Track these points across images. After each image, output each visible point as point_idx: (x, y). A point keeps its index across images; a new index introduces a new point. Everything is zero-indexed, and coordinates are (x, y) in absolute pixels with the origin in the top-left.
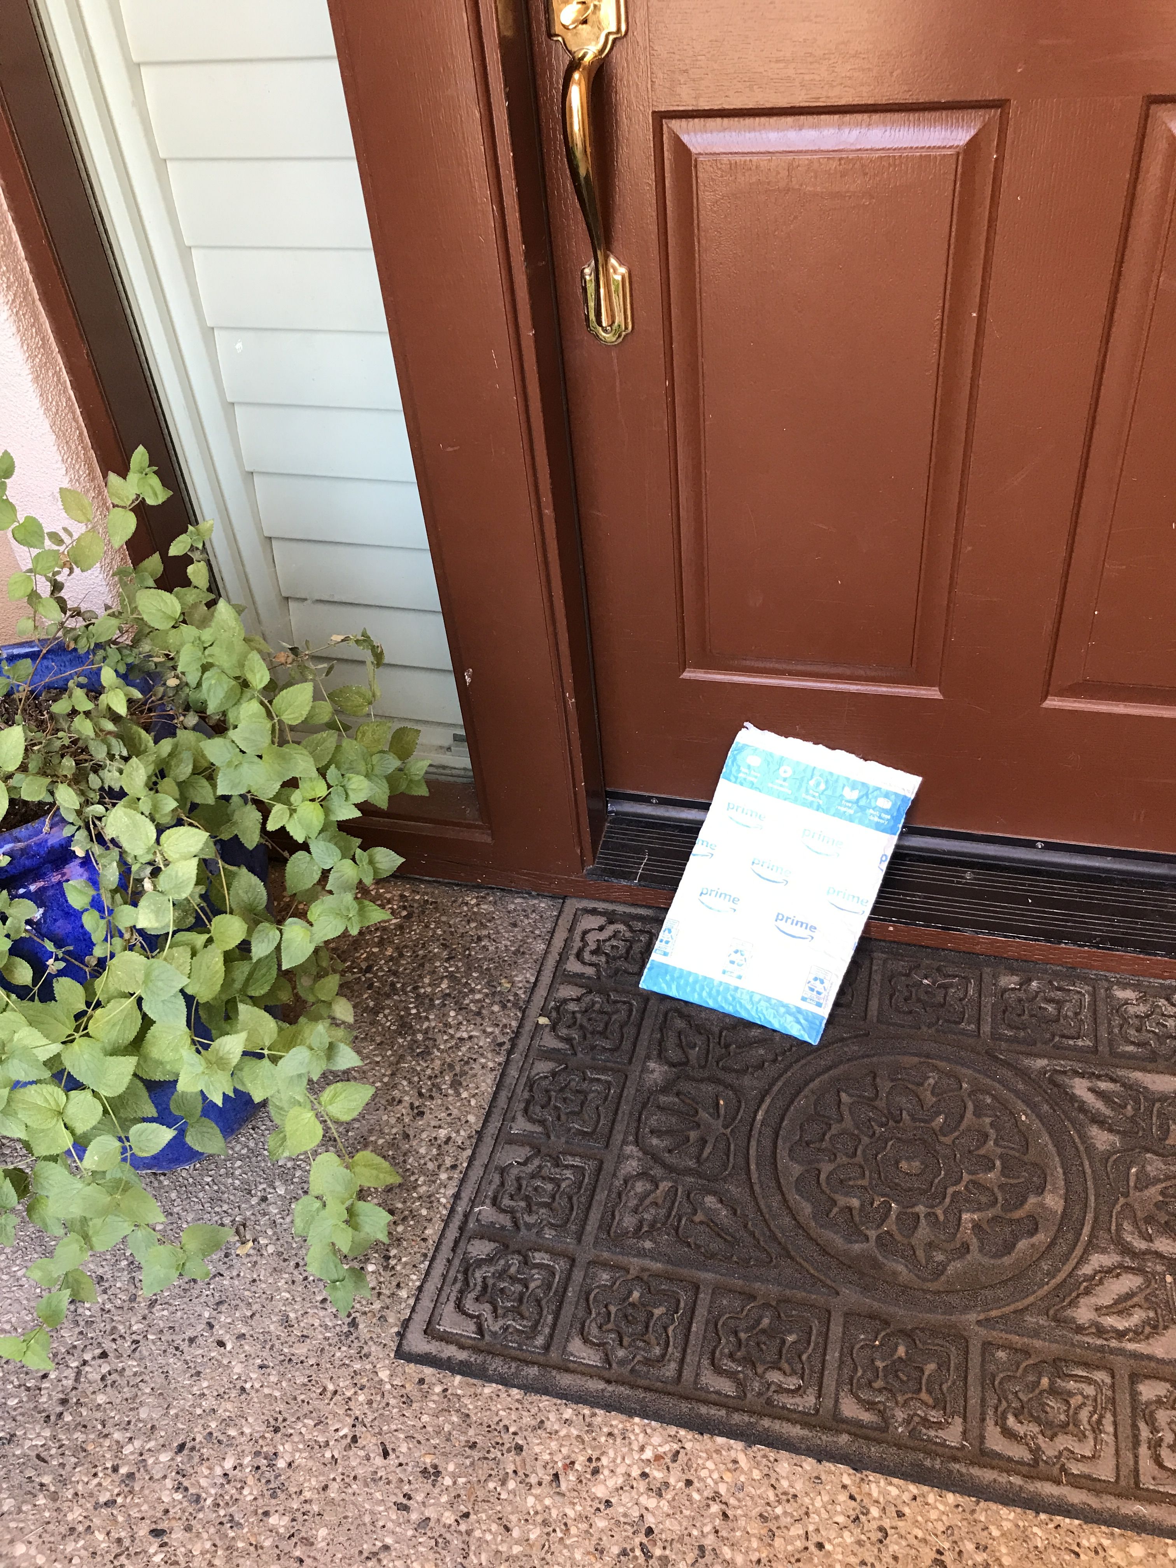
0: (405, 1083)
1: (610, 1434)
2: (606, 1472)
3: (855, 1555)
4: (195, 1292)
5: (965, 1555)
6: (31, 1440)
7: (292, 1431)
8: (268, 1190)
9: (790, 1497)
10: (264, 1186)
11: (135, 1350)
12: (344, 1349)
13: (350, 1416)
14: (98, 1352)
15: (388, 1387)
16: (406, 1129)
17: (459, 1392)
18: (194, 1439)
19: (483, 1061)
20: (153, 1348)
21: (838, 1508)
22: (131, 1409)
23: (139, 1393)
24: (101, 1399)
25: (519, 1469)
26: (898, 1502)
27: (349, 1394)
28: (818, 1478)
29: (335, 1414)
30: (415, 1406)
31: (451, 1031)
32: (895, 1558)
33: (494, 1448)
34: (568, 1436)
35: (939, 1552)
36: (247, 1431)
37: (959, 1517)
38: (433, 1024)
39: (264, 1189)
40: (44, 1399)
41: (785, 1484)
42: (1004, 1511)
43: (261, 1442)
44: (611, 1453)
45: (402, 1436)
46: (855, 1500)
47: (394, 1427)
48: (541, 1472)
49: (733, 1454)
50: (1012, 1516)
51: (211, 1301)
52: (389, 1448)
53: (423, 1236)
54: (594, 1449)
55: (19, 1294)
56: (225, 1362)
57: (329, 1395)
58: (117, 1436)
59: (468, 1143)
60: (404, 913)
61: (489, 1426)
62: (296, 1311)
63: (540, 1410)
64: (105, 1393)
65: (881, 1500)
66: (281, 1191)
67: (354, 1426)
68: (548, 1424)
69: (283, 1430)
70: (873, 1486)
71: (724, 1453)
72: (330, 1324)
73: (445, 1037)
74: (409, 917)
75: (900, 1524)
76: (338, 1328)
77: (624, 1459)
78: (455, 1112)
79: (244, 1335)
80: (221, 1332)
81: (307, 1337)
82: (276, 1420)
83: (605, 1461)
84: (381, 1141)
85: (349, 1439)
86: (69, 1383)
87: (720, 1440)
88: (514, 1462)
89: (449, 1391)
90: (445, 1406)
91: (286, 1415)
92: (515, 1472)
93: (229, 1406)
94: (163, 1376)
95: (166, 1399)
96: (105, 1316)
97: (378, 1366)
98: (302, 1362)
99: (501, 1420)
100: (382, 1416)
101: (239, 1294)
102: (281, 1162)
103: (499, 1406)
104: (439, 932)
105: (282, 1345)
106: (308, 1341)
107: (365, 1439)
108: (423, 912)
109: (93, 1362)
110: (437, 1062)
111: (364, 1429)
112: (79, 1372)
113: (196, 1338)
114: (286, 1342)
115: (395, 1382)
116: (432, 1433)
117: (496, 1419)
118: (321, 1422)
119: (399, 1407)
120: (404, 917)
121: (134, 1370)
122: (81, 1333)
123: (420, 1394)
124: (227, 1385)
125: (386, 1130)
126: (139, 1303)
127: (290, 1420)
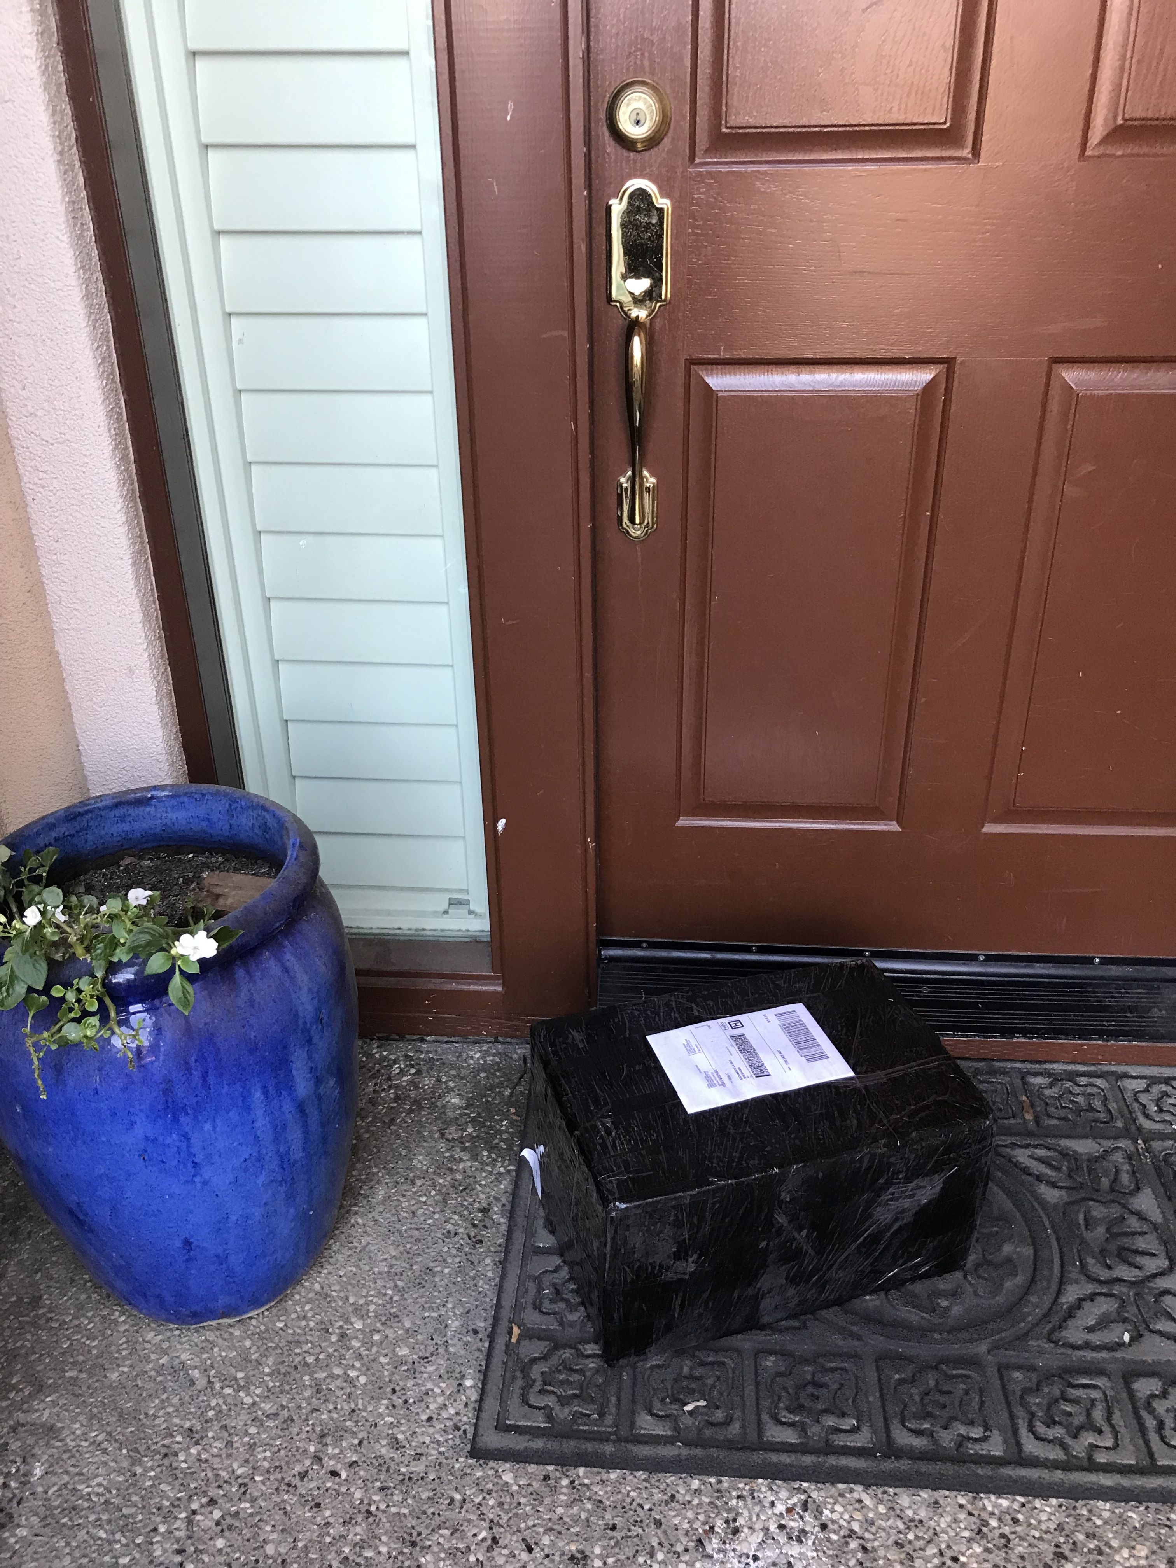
0: (456, 1217)
1: (739, 1497)
2: (746, 1530)
3: (988, 1561)
4: (295, 1430)
5: (1079, 1545)
7: (430, 1543)
8: (346, 1327)
9: (917, 1523)
10: (341, 1323)
11: (244, 1493)
12: (461, 1460)
13: (484, 1520)
14: (204, 1500)
15: (515, 1488)
16: (469, 1256)
17: (586, 1481)
20: (264, 1488)
21: (962, 1526)
22: (255, 1549)
23: (260, 1532)
24: (220, 1543)
25: (663, 1540)
26: (1011, 1511)
27: (477, 1500)
28: (936, 1502)
29: (469, 1521)
30: (547, 1501)
32: (1022, 1558)
33: (635, 1526)
34: (700, 1505)
35: (1057, 1546)
36: (384, 1549)
37: (1064, 1514)
38: (469, 1164)
39: (341, 1327)
40: (158, 1553)
41: (910, 1513)
42: (1100, 1504)
43: (400, 1558)
44: (746, 1513)
45: (541, 1530)
46: (973, 1515)
47: (530, 1523)
48: (684, 1540)
49: (856, 1495)
50: (1108, 1506)
51: (314, 1436)
52: (531, 1542)
54: (729, 1510)
55: (105, 1458)
56: (343, 1490)
57: (457, 1504)
60: (413, 1071)
61: (624, 1507)
62: (404, 1433)
63: (668, 1485)
64: (223, 1537)
65: (996, 1512)
66: (359, 1325)
67: (491, 1528)
68: (679, 1497)
69: (420, 1544)
70: (986, 1502)
71: (848, 1495)
72: (441, 1439)
74: (419, 1073)
75: (1019, 1529)
76: (450, 1442)
77: (758, 1515)
79: (355, 1462)
80: (331, 1463)
81: (421, 1454)
82: (411, 1535)
83: (741, 1521)
84: (446, 1271)
85: (489, 1542)
86: (182, 1534)
87: (841, 1486)
88: (656, 1535)
89: (577, 1482)
90: (576, 1496)
91: (419, 1529)
92: (660, 1544)
93: (358, 1529)
94: (281, 1512)
95: (290, 1533)
96: (203, 1465)
97: (500, 1470)
98: (422, 1478)
99: (633, 1500)
100: (516, 1515)
101: (341, 1424)
102: (351, 1300)
103: (628, 1488)
104: (451, 1084)
105: (398, 1465)
106: (424, 1458)
107: (505, 1538)
108: (431, 1069)
109: (203, 1510)
110: (482, 1196)
111: (502, 1530)
112: (189, 1522)
113: (307, 1472)
114: (402, 1462)
115: (521, 1483)
116: (571, 1523)
117: (628, 1500)
118: (457, 1530)
119: (531, 1504)
120: (414, 1074)
121: (249, 1511)
122: (182, 1485)
123: (548, 1489)
124: (351, 1511)
125: (449, 1260)
126: (237, 1448)
127: (425, 1532)
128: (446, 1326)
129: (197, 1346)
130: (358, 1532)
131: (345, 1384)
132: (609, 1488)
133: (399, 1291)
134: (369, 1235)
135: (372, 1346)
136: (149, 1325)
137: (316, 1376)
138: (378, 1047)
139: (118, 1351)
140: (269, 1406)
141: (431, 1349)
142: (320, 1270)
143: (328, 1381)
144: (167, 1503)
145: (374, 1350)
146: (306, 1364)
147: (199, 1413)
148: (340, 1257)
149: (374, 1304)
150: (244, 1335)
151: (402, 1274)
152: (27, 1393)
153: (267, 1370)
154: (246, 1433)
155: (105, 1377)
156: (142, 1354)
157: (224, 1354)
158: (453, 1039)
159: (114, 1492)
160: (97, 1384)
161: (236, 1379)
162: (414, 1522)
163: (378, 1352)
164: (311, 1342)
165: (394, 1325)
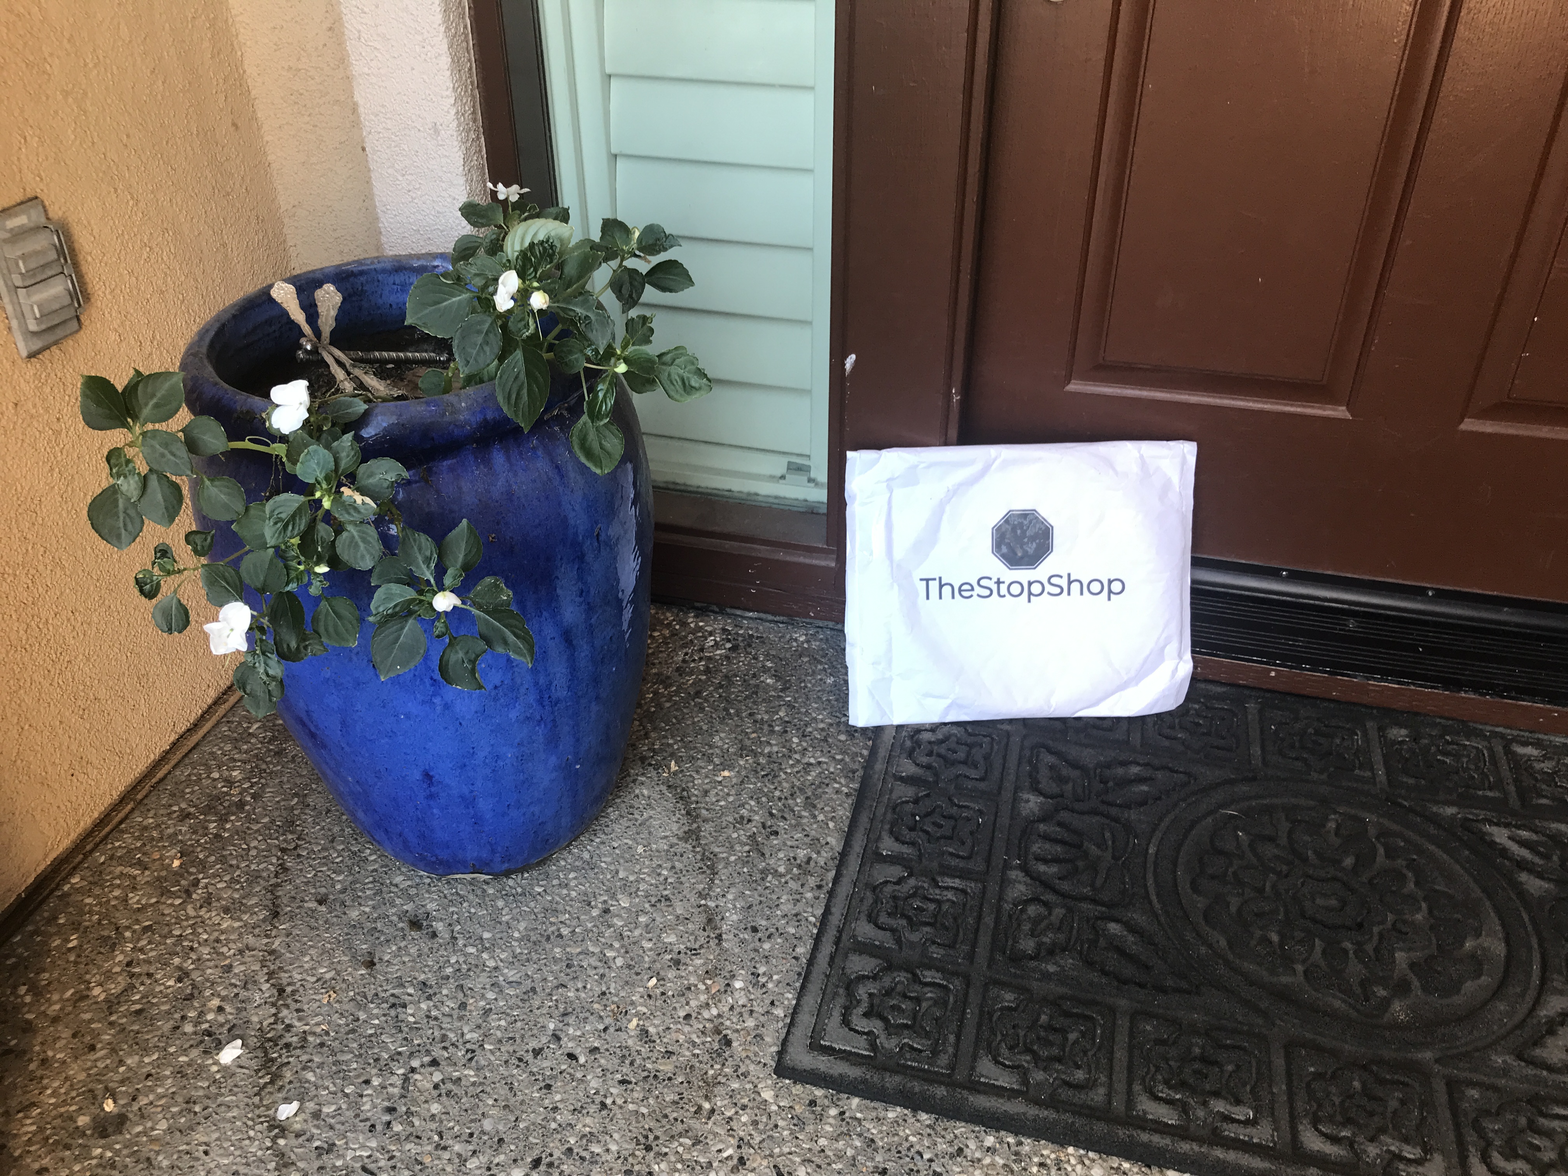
0: (753, 803)
1: (1042, 1165)
4: (536, 1003)
6: (354, 1150)
7: (667, 1150)
8: (610, 902)
10: (606, 898)
11: (471, 1059)
12: (717, 1067)
13: (733, 1136)
14: (427, 1059)
15: (774, 1108)
17: (859, 1115)
18: (551, 1155)
19: (836, 786)
20: (492, 1058)
22: (472, 1121)
23: (481, 1104)
24: (435, 1108)
27: (729, 1114)
29: (716, 1134)
30: (810, 1128)
31: (797, 756)
36: (614, 1148)
38: (775, 749)
39: (605, 902)
40: (367, 1107)
43: (630, 1159)
45: (798, 1160)
47: (786, 1150)
51: (556, 1013)
53: (794, 954)
56: (579, 1075)
57: (705, 1114)
58: (457, 1148)
59: (831, 863)
60: (729, 645)
61: (899, 1152)
62: (656, 1026)
63: (956, 1136)
64: (439, 1102)
66: (625, 903)
67: (739, 1147)
68: (967, 1152)
69: (656, 1149)
72: (697, 1040)
73: (791, 762)
74: (734, 648)
76: (708, 1045)
78: (813, 833)
79: (597, 1049)
80: (570, 1045)
81: (672, 1053)
82: (646, 1137)
84: (733, 858)
85: (735, 1161)
86: (396, 1091)
89: (847, 1114)
90: (845, 1129)
91: (658, 1134)
93: (588, 1120)
94: (507, 1087)
95: (512, 1111)
96: (432, 1023)
97: (760, 1086)
98: (670, 1079)
99: (912, 1146)
100: (771, 1137)
101: (587, 1006)
102: (621, 875)
103: (907, 1131)
104: (769, 664)
105: (644, 1059)
106: (675, 1058)
107: (754, 1161)
108: (750, 646)
109: (422, 1070)
110: (785, 784)
111: (752, 1151)
112: (406, 1079)
113: (541, 1049)
114: (649, 1058)
115: (782, 1104)
116: (833, 1158)
117: (906, 1145)
118: (700, 1142)
119: (790, 1129)
120: (730, 649)
121: (472, 1080)
122: (406, 1039)
123: (813, 1116)
124: (584, 1100)
125: (738, 847)
126: (470, 1011)
127: (663, 1138)
128: (723, 919)
129: (445, 897)
130: (589, 1123)
131: (599, 964)
132: (885, 1128)
133: (676, 873)
134: (654, 809)
135: (636, 928)
136: (399, 869)
137: (568, 949)
138: (695, 617)
139: (363, 890)
140: (512, 973)
141: (702, 941)
142: (593, 837)
143: (581, 957)
144: (386, 1056)
145: (637, 933)
146: (560, 936)
147: (436, 968)
148: (616, 827)
149: (646, 882)
150: (498, 895)
151: (682, 856)
152: (261, 917)
153: (516, 935)
154: (483, 996)
155: (345, 914)
156: (387, 896)
157: (473, 910)
158: (777, 618)
159: (332, 1034)
160: (335, 919)
161: (481, 939)
162: (652, 1124)
163: (641, 935)
164: (569, 913)
165: (665, 909)
